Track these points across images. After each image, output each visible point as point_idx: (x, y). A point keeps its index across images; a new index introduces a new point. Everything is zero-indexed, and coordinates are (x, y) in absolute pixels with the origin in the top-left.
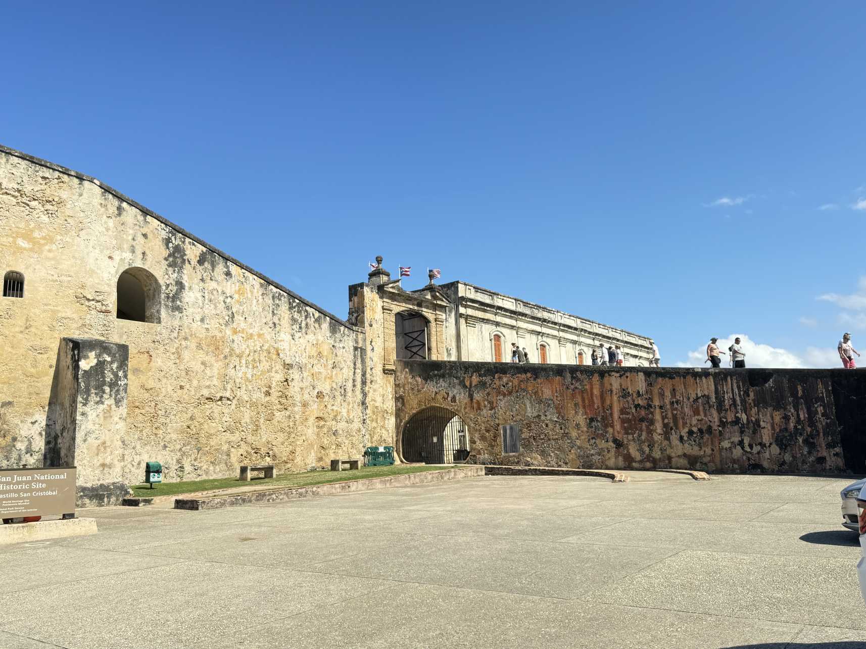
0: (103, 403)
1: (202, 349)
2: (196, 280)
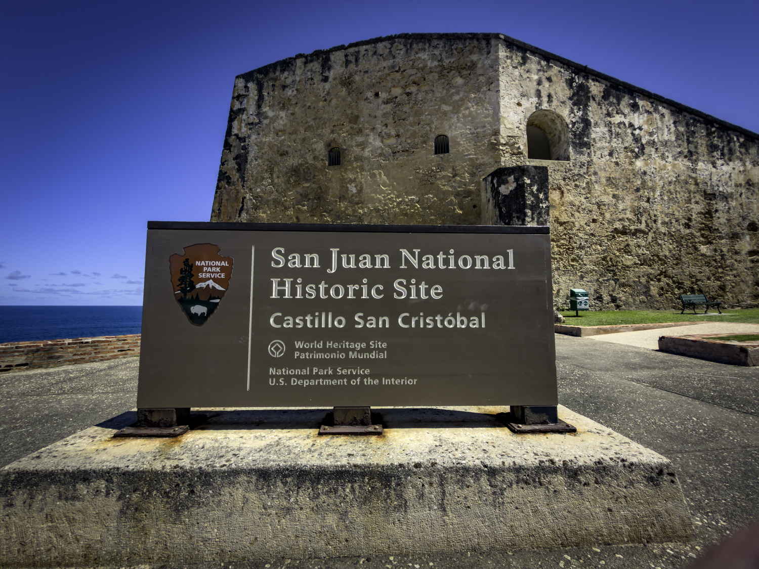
1: (612, 183)
2: (602, 116)
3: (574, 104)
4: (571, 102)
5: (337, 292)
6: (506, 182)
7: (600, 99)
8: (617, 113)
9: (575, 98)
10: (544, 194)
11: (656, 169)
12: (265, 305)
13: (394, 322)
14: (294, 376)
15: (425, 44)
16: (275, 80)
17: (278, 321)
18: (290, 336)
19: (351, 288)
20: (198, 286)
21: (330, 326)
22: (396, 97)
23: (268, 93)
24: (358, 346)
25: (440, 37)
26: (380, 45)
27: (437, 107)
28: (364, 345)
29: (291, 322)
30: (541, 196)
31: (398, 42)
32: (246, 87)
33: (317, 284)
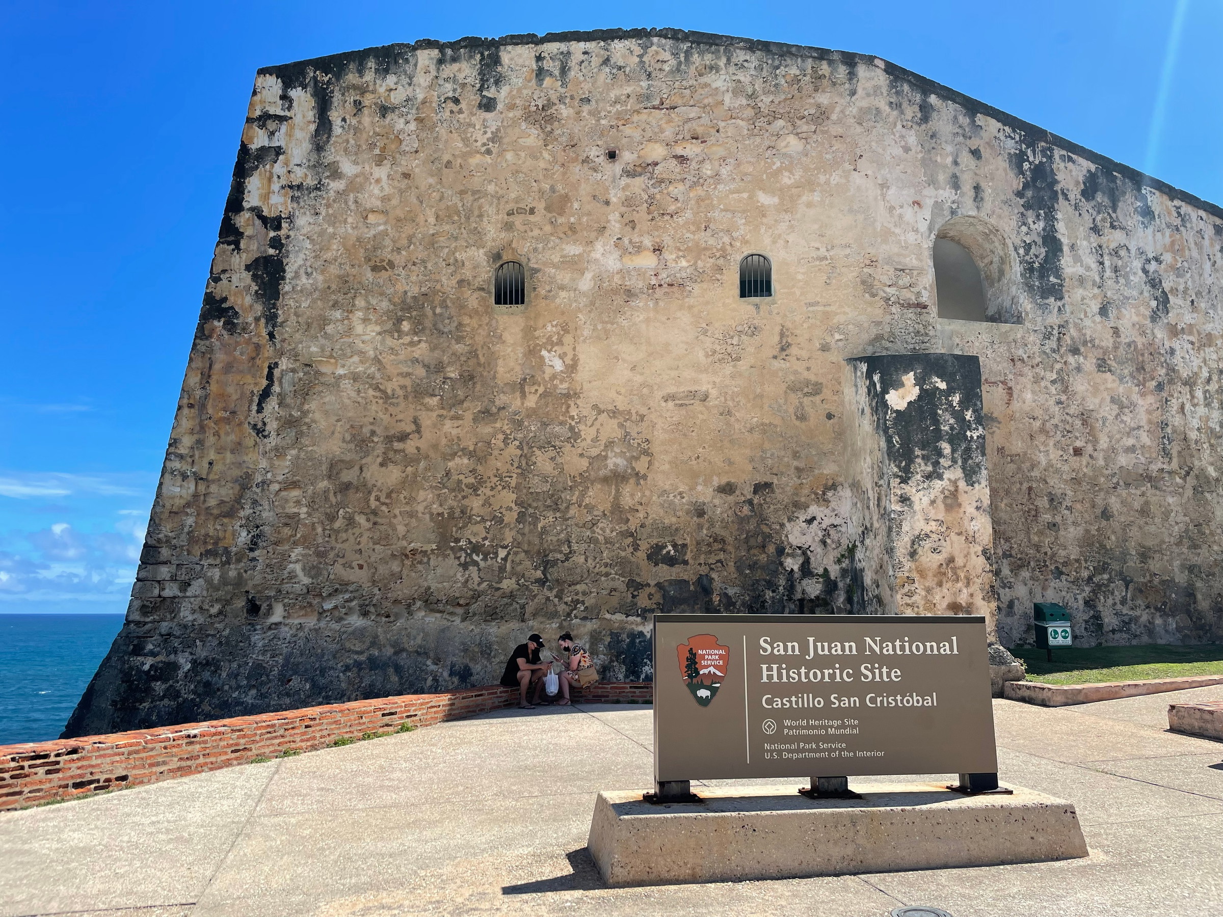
0: (940, 477)
1: (1110, 371)
2: (1082, 231)
3: (1027, 206)
4: (1022, 201)
5: (816, 676)
6: (898, 385)
7: (1079, 197)
8: (1113, 227)
9: (1029, 194)
10: (974, 411)
11: (1192, 343)
12: (758, 689)
13: (863, 701)
14: (785, 750)
15: (718, 58)
16: (363, 90)
17: (769, 702)
18: (779, 715)
19: (826, 672)
20: (701, 672)
21: (811, 706)
22: (656, 164)
23: (344, 120)
24: (836, 723)
25: (752, 46)
26: (618, 47)
27: (745, 195)
28: (840, 722)
29: (779, 703)
30: (969, 415)
31: (659, 46)
32: (284, 97)
33: (799, 669)
